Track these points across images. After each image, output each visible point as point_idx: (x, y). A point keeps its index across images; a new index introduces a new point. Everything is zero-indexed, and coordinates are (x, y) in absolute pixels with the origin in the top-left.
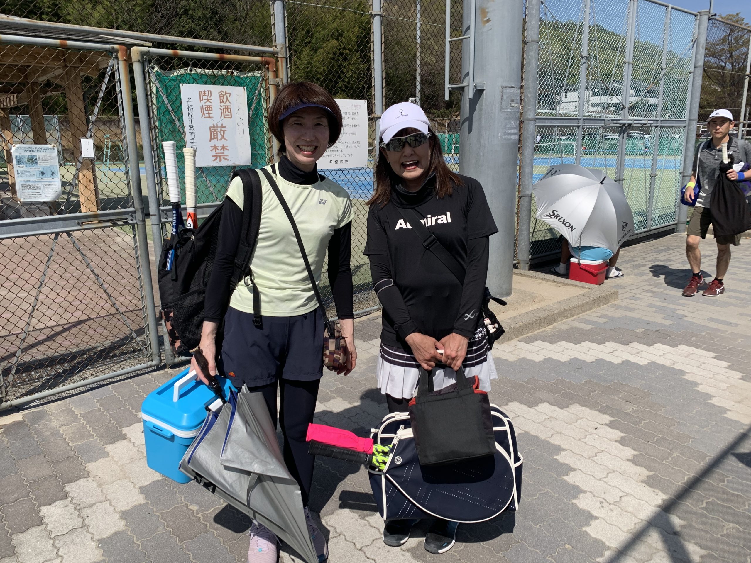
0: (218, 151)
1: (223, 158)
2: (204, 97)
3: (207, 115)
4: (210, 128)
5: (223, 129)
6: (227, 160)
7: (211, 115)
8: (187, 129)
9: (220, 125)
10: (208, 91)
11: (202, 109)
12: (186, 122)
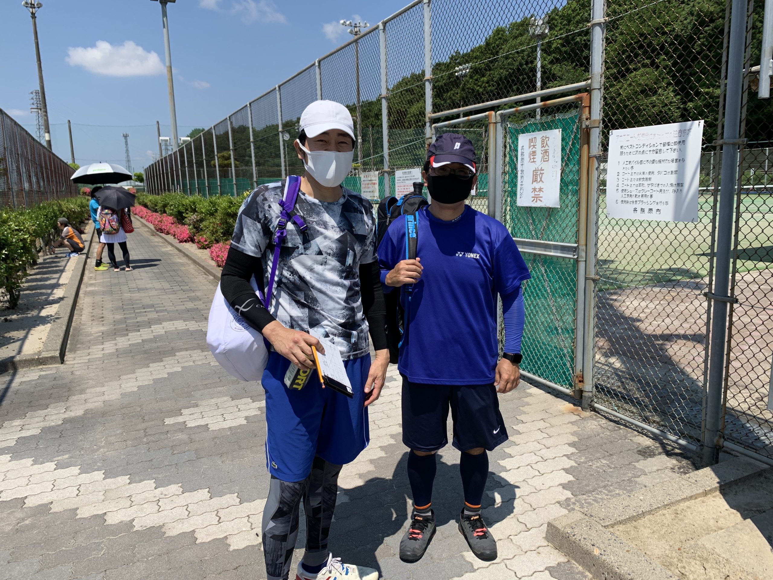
0: (536, 193)
1: (539, 200)
2: (532, 144)
3: (532, 160)
4: (534, 171)
5: (542, 172)
6: (541, 201)
7: (535, 160)
8: (519, 173)
9: (540, 168)
10: (535, 138)
11: (530, 154)
12: (519, 167)
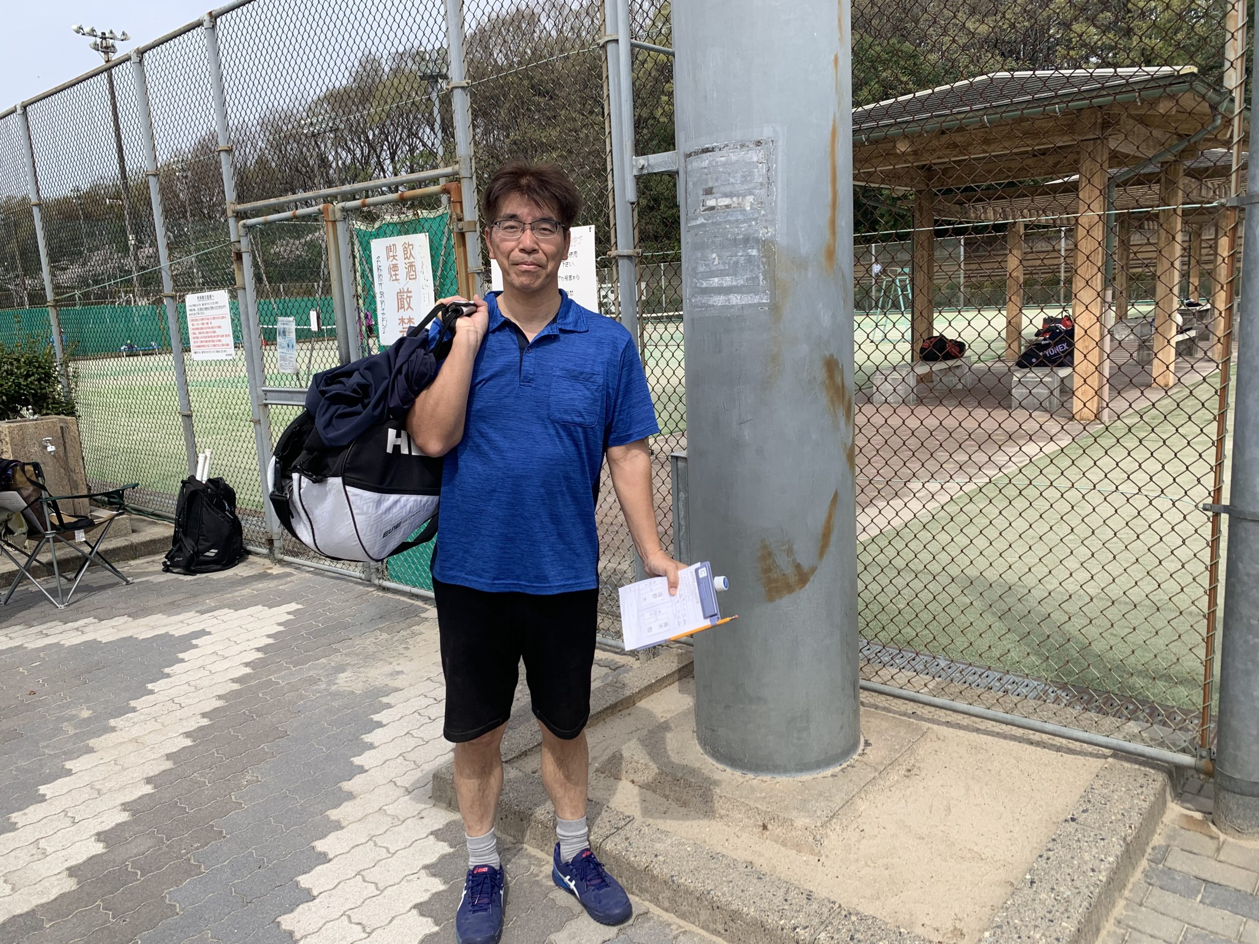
0: (404, 325)
2: (391, 254)
3: (394, 278)
4: (398, 294)
5: (409, 294)
7: (398, 277)
8: (378, 296)
9: (405, 290)
10: (394, 245)
11: (390, 269)
12: (377, 289)
